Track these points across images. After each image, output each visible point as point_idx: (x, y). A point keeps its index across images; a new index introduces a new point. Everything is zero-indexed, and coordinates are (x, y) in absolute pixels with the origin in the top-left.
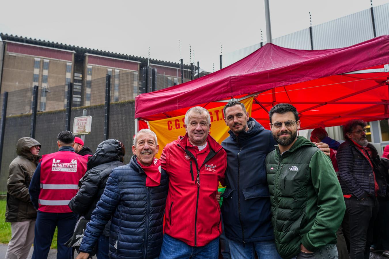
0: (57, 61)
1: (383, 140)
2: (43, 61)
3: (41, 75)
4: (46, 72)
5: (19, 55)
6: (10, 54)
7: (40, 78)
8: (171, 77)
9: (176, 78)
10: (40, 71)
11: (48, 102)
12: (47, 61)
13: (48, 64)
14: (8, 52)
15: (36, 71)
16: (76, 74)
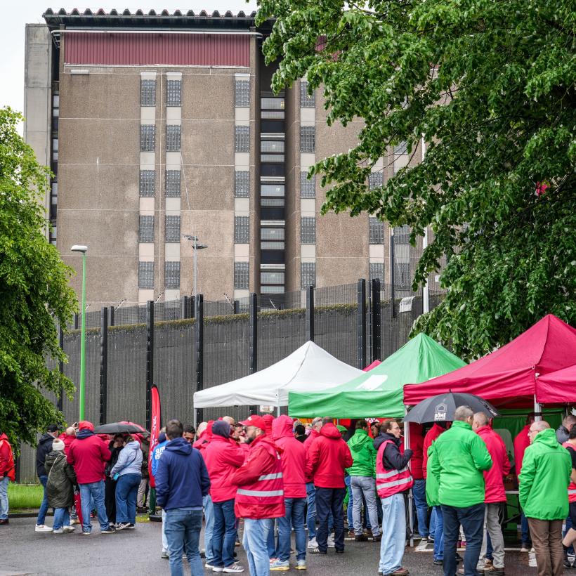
0: (207, 71)
2: (165, 76)
3: (160, 128)
4: (174, 116)
5: (98, 70)
6: (74, 71)
7: (160, 136)
10: (157, 115)
11: (188, 212)
12: (174, 76)
13: (180, 85)
14: (67, 65)
15: (148, 116)
16: (265, 103)
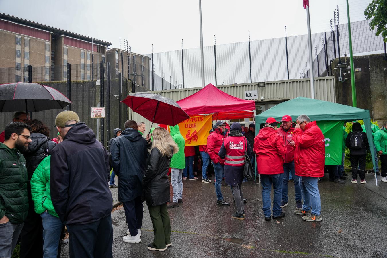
0: (37, 39)
1: (250, 121)
2: (24, 38)
3: (23, 52)
8: (84, 50)
9: (89, 51)
10: (22, 48)
12: (27, 38)
13: (29, 41)
15: (18, 48)
